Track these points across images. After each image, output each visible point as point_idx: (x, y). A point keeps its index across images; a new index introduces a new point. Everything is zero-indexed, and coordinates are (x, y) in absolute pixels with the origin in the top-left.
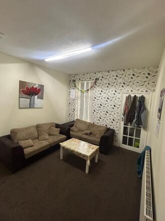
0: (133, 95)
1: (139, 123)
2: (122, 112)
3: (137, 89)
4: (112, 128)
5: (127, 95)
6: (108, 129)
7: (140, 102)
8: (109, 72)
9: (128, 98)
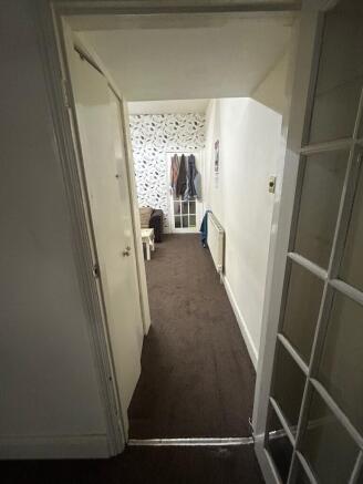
0: (180, 155)
1: (193, 192)
2: (169, 180)
3: (184, 144)
4: (157, 208)
5: (173, 155)
6: (154, 211)
7: (190, 163)
8: (139, 117)
9: (174, 159)
